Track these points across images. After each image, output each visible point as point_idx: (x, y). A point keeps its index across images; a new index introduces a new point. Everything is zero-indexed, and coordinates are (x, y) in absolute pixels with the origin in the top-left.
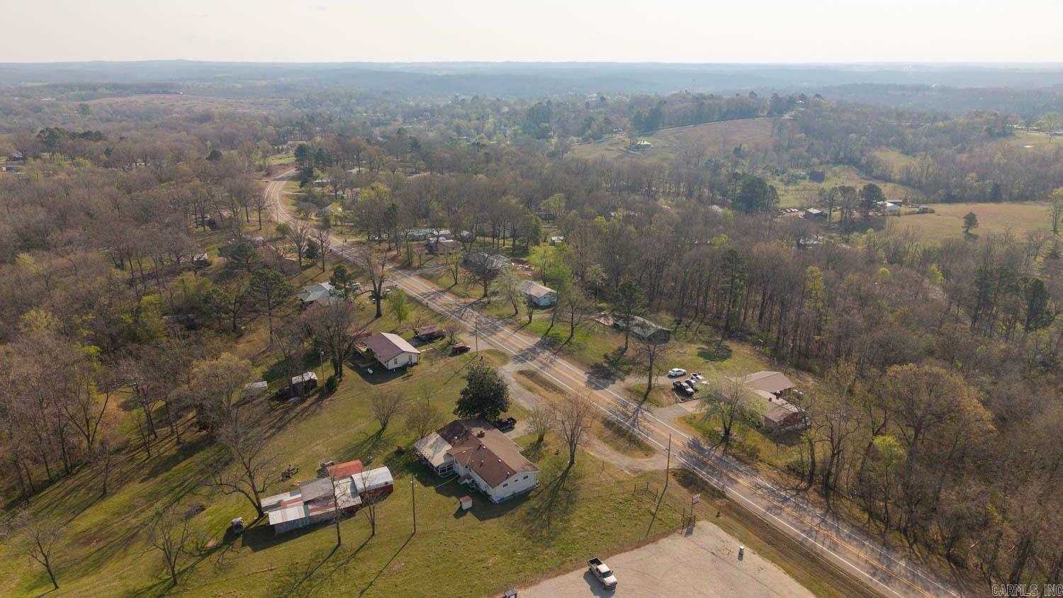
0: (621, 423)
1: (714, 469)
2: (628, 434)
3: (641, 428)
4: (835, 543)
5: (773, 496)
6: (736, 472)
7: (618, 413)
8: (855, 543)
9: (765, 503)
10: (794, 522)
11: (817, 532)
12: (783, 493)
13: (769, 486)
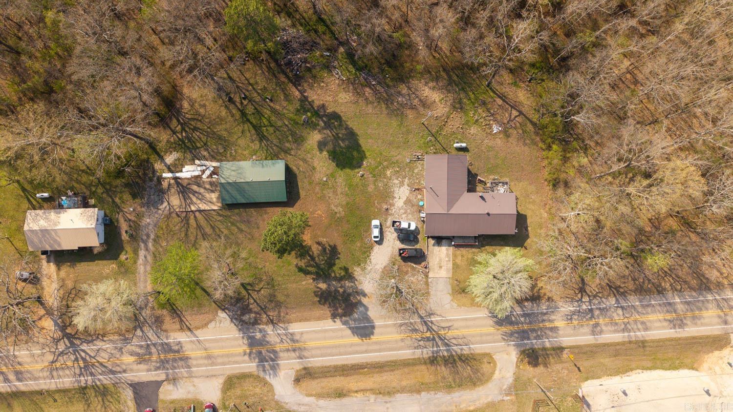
0: (437, 352)
1: (533, 330)
2: (456, 358)
3: (454, 341)
4: (643, 323)
5: (584, 317)
6: (545, 318)
7: (422, 343)
8: (649, 309)
9: (586, 329)
10: (613, 328)
11: (628, 323)
12: (584, 307)
13: (572, 309)
